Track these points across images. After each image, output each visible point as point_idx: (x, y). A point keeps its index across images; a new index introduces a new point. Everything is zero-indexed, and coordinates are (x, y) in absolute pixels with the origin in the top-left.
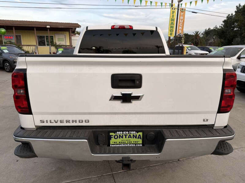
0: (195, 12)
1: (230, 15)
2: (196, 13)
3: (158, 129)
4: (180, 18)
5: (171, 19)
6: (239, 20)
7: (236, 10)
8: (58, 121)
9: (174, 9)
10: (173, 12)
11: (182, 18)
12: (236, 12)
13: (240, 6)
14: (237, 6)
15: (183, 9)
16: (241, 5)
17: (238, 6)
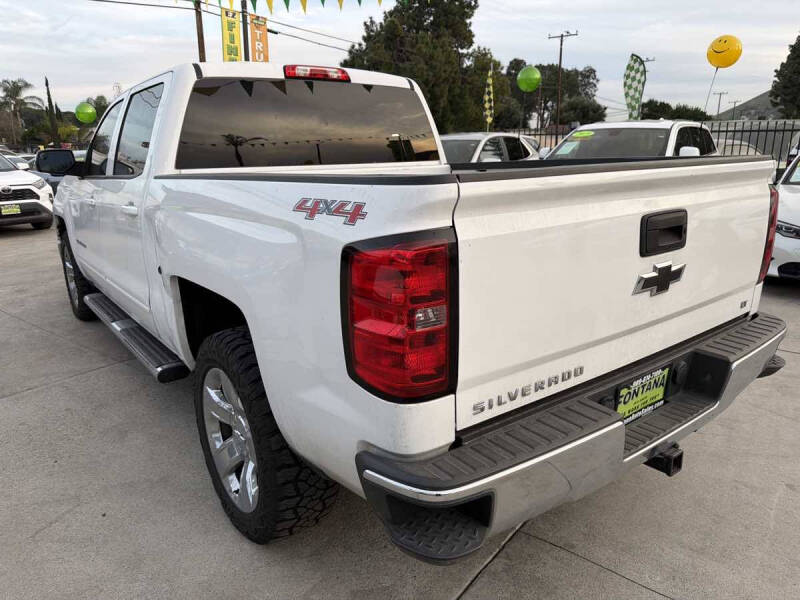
0: (275, 29)
1: (357, 47)
2: (276, 33)
3: (689, 350)
4: (254, 45)
5: (228, 46)
6: (381, 62)
7: (365, 34)
8: (516, 392)
9: (231, 15)
10: (231, 26)
11: (259, 46)
12: (365, 39)
13: (372, 22)
14: (365, 24)
15: (258, 18)
16: (374, 19)
17: (368, 23)
